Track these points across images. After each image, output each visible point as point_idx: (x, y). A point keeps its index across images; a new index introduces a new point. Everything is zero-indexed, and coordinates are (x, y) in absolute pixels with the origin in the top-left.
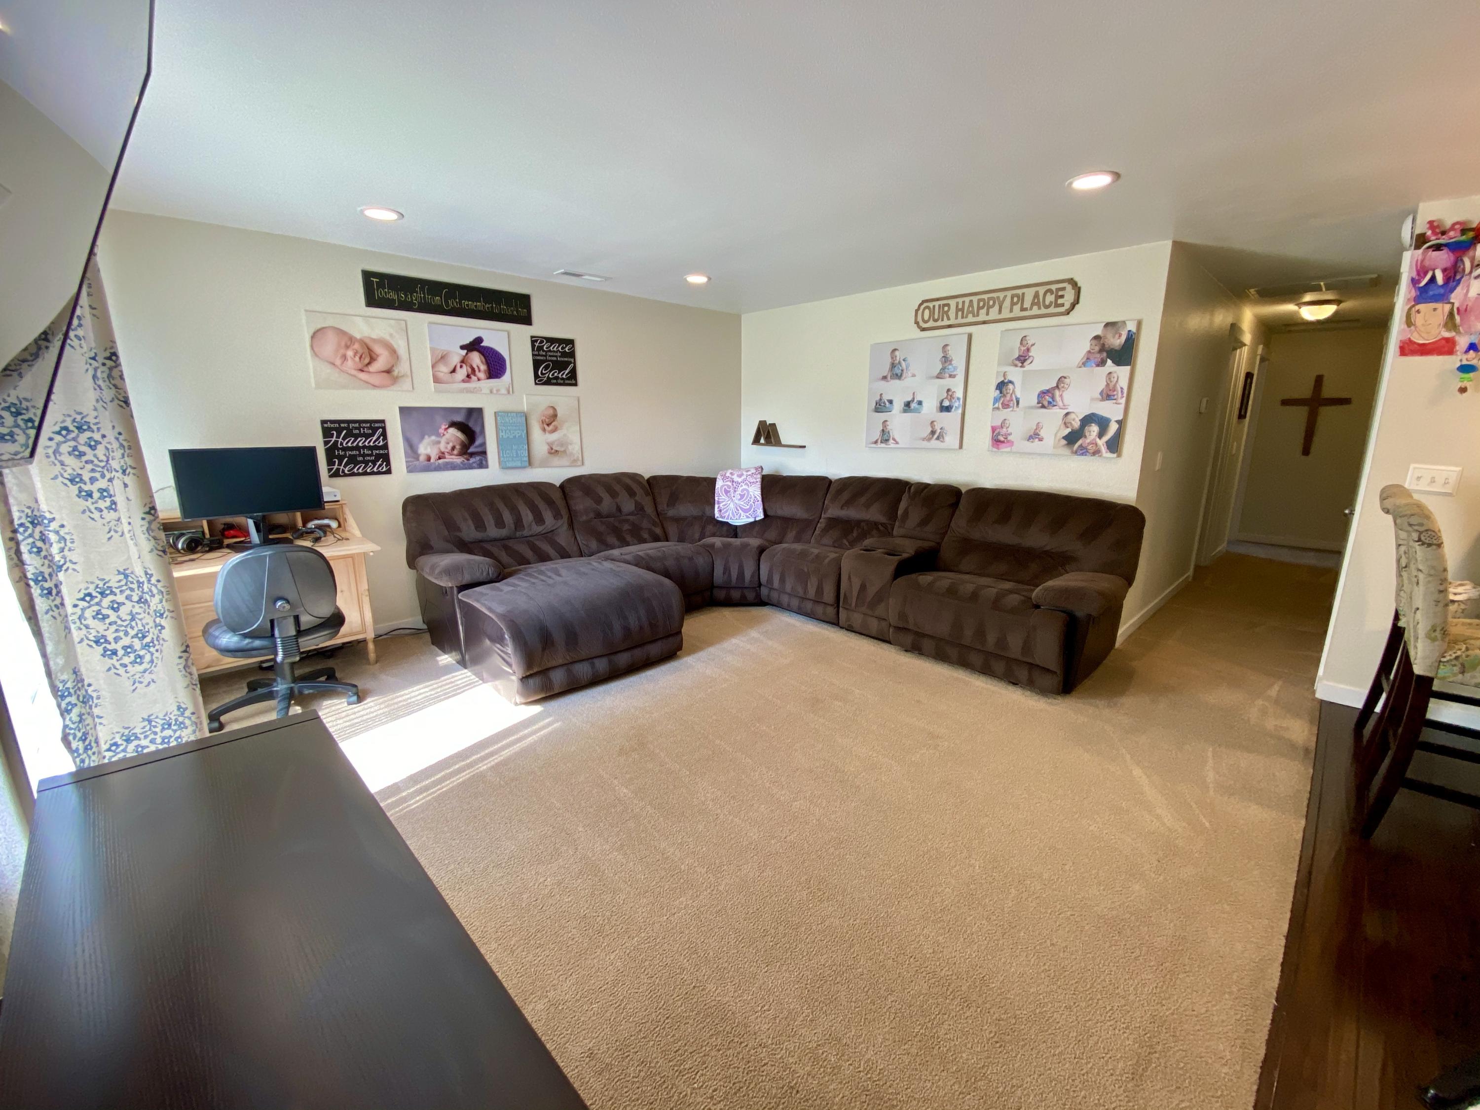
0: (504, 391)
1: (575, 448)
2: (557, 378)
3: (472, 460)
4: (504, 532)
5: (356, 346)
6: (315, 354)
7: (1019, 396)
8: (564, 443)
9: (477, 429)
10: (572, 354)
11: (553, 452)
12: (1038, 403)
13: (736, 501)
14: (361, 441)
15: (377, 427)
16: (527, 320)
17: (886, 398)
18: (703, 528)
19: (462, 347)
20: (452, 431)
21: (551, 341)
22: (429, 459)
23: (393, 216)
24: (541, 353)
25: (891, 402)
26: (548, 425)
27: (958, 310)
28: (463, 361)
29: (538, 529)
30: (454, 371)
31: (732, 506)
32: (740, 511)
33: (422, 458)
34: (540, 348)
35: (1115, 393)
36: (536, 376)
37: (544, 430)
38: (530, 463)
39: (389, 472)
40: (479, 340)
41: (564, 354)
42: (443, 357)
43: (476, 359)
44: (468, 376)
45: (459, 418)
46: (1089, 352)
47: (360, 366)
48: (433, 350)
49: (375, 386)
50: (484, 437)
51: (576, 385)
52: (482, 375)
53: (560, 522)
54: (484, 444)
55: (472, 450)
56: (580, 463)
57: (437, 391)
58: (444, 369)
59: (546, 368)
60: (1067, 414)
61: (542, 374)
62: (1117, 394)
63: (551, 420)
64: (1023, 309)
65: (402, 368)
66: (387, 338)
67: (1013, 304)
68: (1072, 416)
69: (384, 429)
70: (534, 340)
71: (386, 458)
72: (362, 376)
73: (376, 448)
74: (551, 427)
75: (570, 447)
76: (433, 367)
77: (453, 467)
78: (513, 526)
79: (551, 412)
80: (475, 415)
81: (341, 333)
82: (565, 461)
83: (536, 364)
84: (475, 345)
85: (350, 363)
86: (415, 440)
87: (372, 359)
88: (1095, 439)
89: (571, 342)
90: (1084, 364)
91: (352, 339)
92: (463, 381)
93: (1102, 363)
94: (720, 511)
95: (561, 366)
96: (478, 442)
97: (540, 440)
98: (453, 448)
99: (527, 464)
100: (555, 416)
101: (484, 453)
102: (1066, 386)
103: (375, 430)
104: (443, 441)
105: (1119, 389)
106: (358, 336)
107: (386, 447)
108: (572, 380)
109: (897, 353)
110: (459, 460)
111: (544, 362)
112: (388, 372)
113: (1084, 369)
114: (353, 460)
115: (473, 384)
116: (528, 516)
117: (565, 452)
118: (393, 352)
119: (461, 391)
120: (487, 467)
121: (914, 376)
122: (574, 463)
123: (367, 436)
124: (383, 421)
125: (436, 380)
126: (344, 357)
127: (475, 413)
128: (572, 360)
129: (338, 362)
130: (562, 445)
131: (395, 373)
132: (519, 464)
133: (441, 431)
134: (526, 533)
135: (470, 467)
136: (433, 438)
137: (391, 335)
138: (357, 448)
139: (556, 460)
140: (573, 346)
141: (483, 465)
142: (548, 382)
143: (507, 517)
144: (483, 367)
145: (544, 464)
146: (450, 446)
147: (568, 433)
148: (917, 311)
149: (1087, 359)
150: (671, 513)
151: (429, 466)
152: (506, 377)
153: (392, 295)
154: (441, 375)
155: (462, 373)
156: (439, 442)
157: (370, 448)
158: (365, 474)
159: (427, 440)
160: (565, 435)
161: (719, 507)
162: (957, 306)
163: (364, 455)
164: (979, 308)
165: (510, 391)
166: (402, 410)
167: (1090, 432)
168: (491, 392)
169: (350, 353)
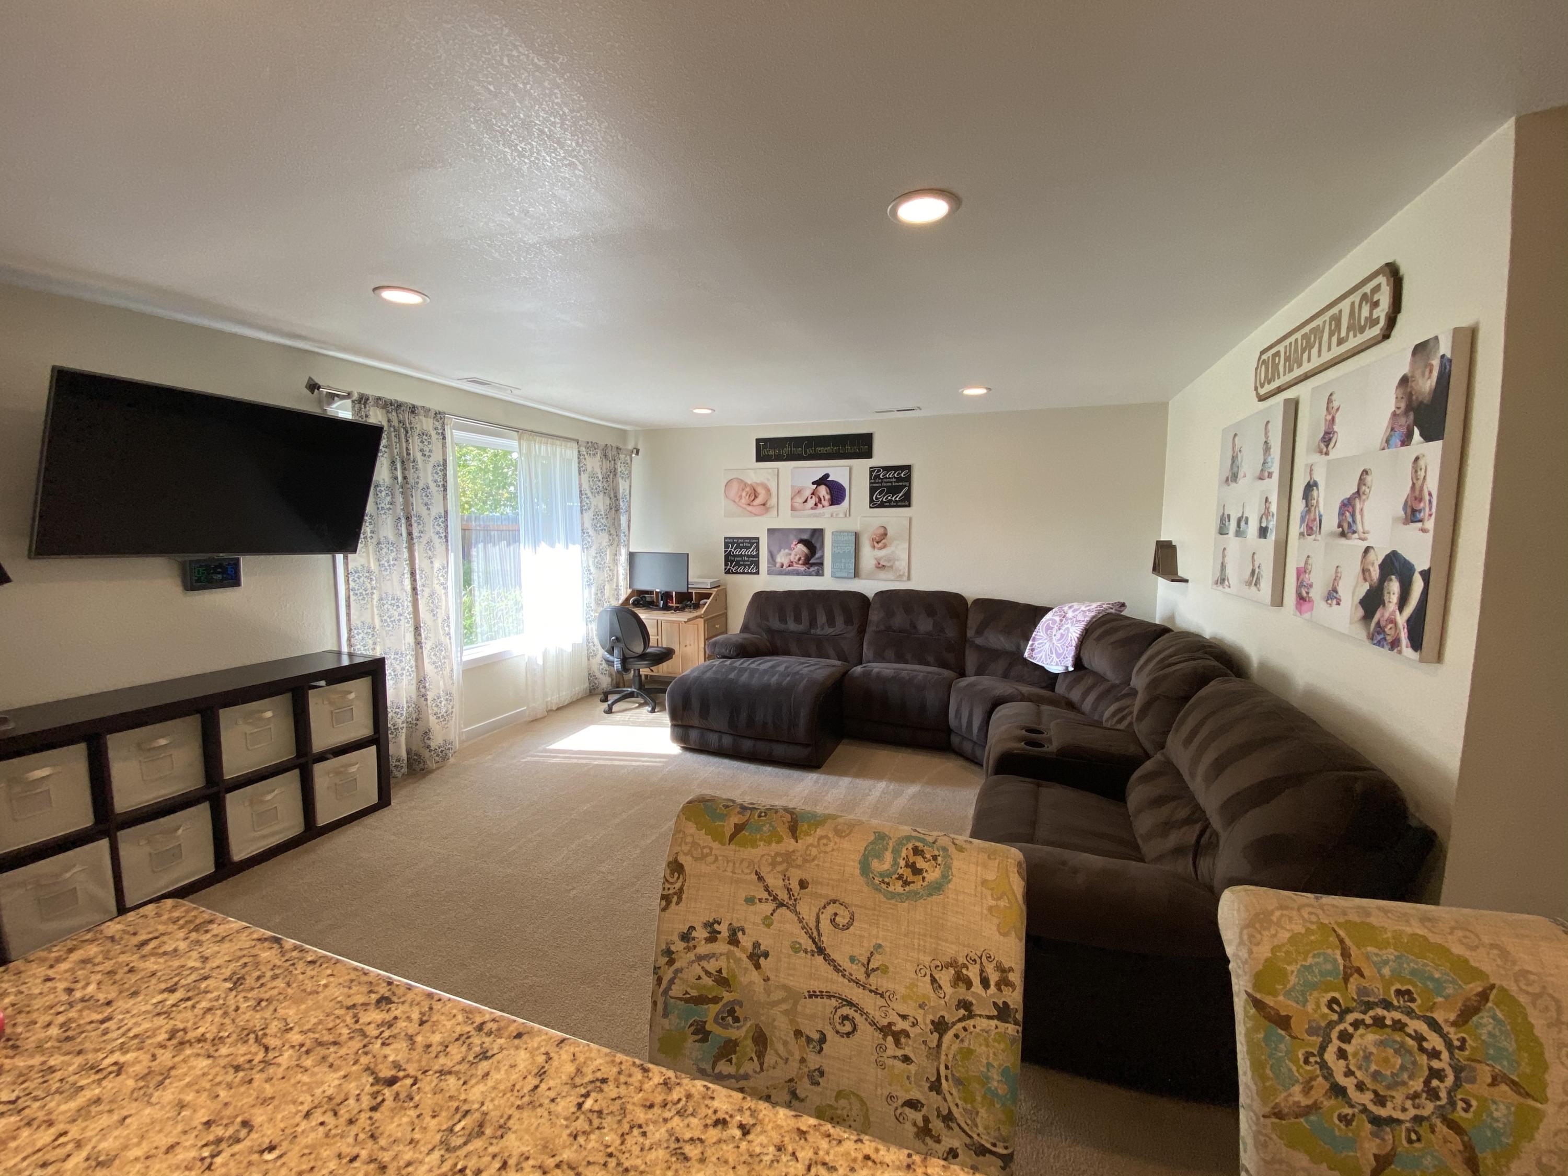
0: (842, 515)
1: (902, 564)
2: (891, 501)
3: (812, 569)
4: (801, 628)
5: (748, 489)
6: (726, 496)
7: (1322, 512)
8: (892, 559)
9: (818, 546)
10: (908, 479)
11: (880, 567)
12: (1340, 526)
13: (1055, 642)
14: (743, 552)
15: (754, 542)
16: (868, 455)
17: (1226, 512)
18: (1010, 665)
19: (813, 483)
20: (800, 546)
21: (887, 469)
22: (782, 566)
23: (709, 411)
24: (878, 480)
25: (1229, 516)
26: (878, 543)
27: (1287, 359)
28: (813, 494)
29: (829, 631)
30: (806, 501)
31: (1047, 646)
32: (1054, 655)
33: (778, 565)
34: (877, 476)
35: (1422, 505)
36: (871, 500)
37: (874, 547)
38: (856, 574)
39: (757, 573)
40: (827, 476)
41: (899, 479)
42: (799, 492)
43: (823, 491)
44: (816, 505)
45: (805, 536)
46: (1394, 414)
47: (748, 502)
48: (792, 486)
49: (756, 515)
50: (823, 552)
51: (909, 506)
52: (826, 503)
53: (850, 628)
54: (822, 557)
55: (812, 561)
56: (905, 578)
57: (792, 516)
58: (799, 500)
59: (880, 493)
60: (1367, 550)
61: (877, 498)
62: (1424, 508)
63: (881, 538)
64: (1340, 342)
65: (773, 501)
66: (766, 482)
67: (1331, 335)
68: (1371, 556)
69: (758, 543)
70: (872, 470)
71: (757, 564)
72: (749, 508)
73: (751, 556)
74: (880, 544)
75: (897, 563)
76: (792, 499)
77: (798, 573)
78: (808, 624)
79: (882, 531)
80: (817, 534)
81: (742, 481)
82: (890, 575)
83: (872, 490)
84: (823, 480)
85: (743, 501)
86: (775, 552)
87: (756, 497)
88: (1393, 613)
89: (908, 468)
90: (1387, 441)
91: (746, 484)
92: (812, 508)
93: (1407, 440)
94: (1033, 650)
95: (894, 490)
96: (817, 555)
97: (869, 555)
98: (799, 559)
99: (853, 575)
100: (886, 534)
101: (821, 564)
102: (1367, 490)
103: (752, 544)
104: (793, 553)
105: (1427, 497)
106: (749, 482)
107: (757, 556)
108: (906, 501)
109: (1237, 439)
110: (802, 568)
111: (879, 488)
112: (764, 505)
113: (1386, 451)
114: (738, 564)
115: (820, 510)
116: (822, 619)
117: (891, 567)
118: (768, 491)
119: (809, 516)
120: (823, 575)
121: (1245, 476)
122: (899, 578)
123: (747, 548)
124: (758, 539)
125: (793, 509)
126: (741, 497)
127: (818, 533)
128: (907, 484)
129: (737, 500)
130: (889, 561)
131: (768, 505)
132: (845, 575)
133: (793, 546)
134: (819, 632)
135: (810, 575)
136: (787, 551)
137: (768, 480)
138: (741, 556)
139: (882, 574)
140: (910, 471)
141: (819, 573)
142: (882, 505)
143: (805, 615)
144: (828, 497)
145: (870, 577)
146: (797, 558)
147: (897, 550)
148: (1256, 369)
149: (1392, 429)
150: (979, 641)
151: (782, 572)
152: (846, 503)
153: (772, 453)
154: (796, 505)
155: (811, 502)
156: (790, 554)
157: (749, 556)
158: (743, 573)
159: (784, 552)
160: (893, 552)
161: (1032, 645)
162: (1285, 353)
163: (744, 561)
164: (1303, 351)
165: (849, 513)
166: (769, 530)
167: (1389, 593)
168: (832, 516)
169: (744, 494)
